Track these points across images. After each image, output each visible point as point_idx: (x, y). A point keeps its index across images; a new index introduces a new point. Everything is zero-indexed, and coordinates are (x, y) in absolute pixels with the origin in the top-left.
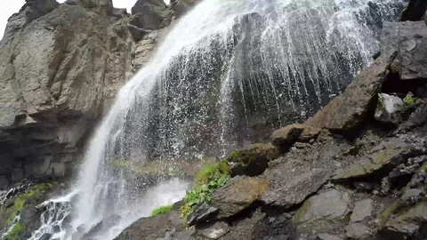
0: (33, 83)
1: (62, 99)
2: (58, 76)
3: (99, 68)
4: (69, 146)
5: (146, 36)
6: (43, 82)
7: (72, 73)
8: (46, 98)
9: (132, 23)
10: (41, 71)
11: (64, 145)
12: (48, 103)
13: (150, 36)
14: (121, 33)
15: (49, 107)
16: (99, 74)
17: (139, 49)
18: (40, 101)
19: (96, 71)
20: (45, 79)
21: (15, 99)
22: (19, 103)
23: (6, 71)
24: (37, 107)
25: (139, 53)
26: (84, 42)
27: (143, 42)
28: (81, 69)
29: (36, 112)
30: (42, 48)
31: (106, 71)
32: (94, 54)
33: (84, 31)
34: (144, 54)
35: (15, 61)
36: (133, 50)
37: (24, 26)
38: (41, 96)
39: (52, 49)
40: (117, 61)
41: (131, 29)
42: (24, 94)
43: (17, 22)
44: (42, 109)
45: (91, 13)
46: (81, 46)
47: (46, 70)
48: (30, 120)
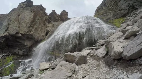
0: (24, 25)
1: (32, 33)
2: (32, 26)
3: (40, 28)
4: (27, 46)
5: (51, 23)
6: (27, 26)
7: (35, 27)
8: (27, 31)
9: (49, 18)
10: (28, 23)
11: (26, 45)
12: (28, 32)
13: (52, 23)
14: (46, 20)
15: (27, 33)
16: (40, 29)
17: (49, 26)
18: (25, 31)
19: (39, 28)
20: (28, 25)
21: (17, 27)
22: (19, 29)
23: (16, 18)
24: (24, 32)
25: (49, 27)
26: (39, 19)
27: (50, 24)
28: (37, 26)
29: (23, 33)
30: (29, 16)
31: (41, 29)
32: (40, 23)
33: (39, 16)
34: (50, 27)
35: (19, 16)
36: (47, 25)
37: (24, 8)
38: (26, 29)
39: (32, 18)
40: (44, 27)
41: (48, 19)
42: (21, 27)
43: (22, 5)
44: (25, 33)
45: (41, 12)
46: (38, 20)
47: (30, 23)
48: (20, 35)
